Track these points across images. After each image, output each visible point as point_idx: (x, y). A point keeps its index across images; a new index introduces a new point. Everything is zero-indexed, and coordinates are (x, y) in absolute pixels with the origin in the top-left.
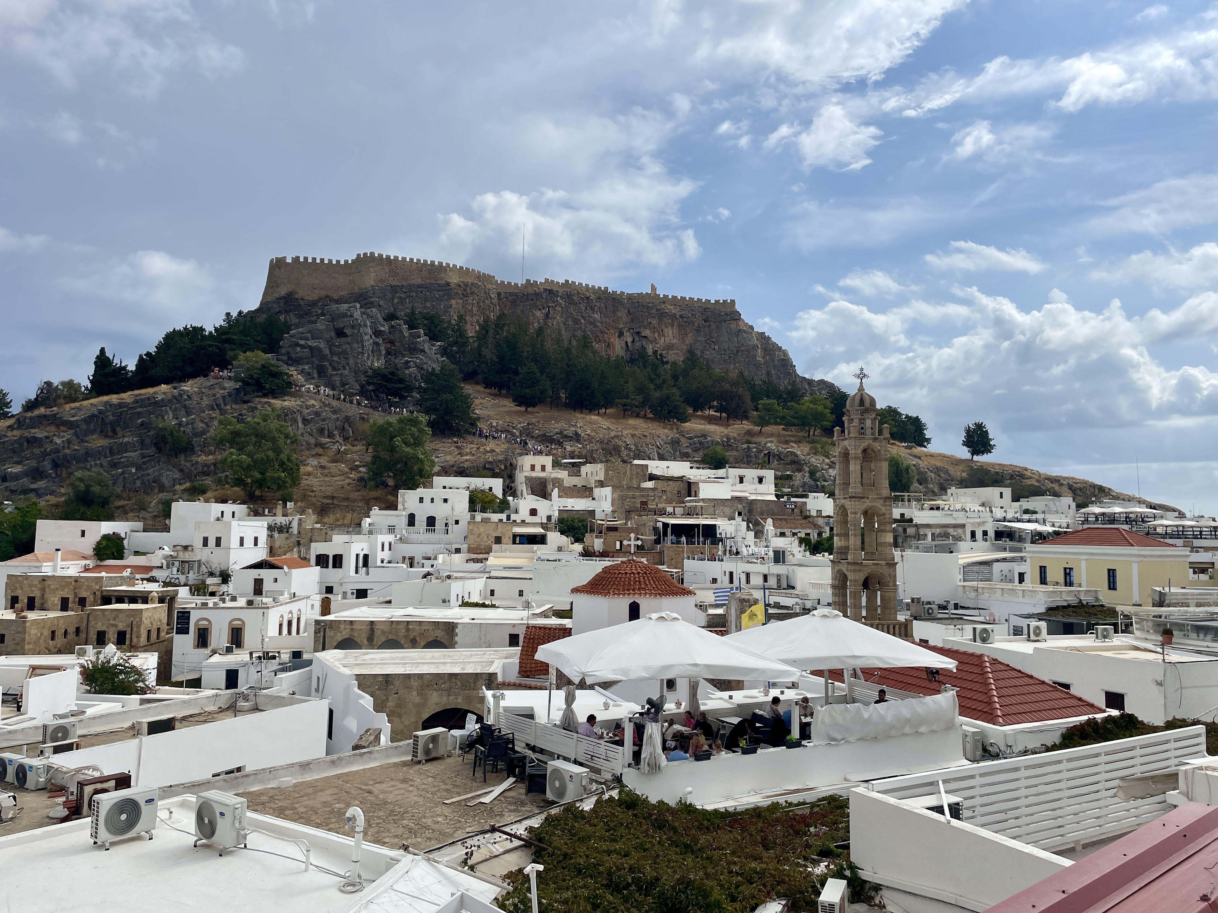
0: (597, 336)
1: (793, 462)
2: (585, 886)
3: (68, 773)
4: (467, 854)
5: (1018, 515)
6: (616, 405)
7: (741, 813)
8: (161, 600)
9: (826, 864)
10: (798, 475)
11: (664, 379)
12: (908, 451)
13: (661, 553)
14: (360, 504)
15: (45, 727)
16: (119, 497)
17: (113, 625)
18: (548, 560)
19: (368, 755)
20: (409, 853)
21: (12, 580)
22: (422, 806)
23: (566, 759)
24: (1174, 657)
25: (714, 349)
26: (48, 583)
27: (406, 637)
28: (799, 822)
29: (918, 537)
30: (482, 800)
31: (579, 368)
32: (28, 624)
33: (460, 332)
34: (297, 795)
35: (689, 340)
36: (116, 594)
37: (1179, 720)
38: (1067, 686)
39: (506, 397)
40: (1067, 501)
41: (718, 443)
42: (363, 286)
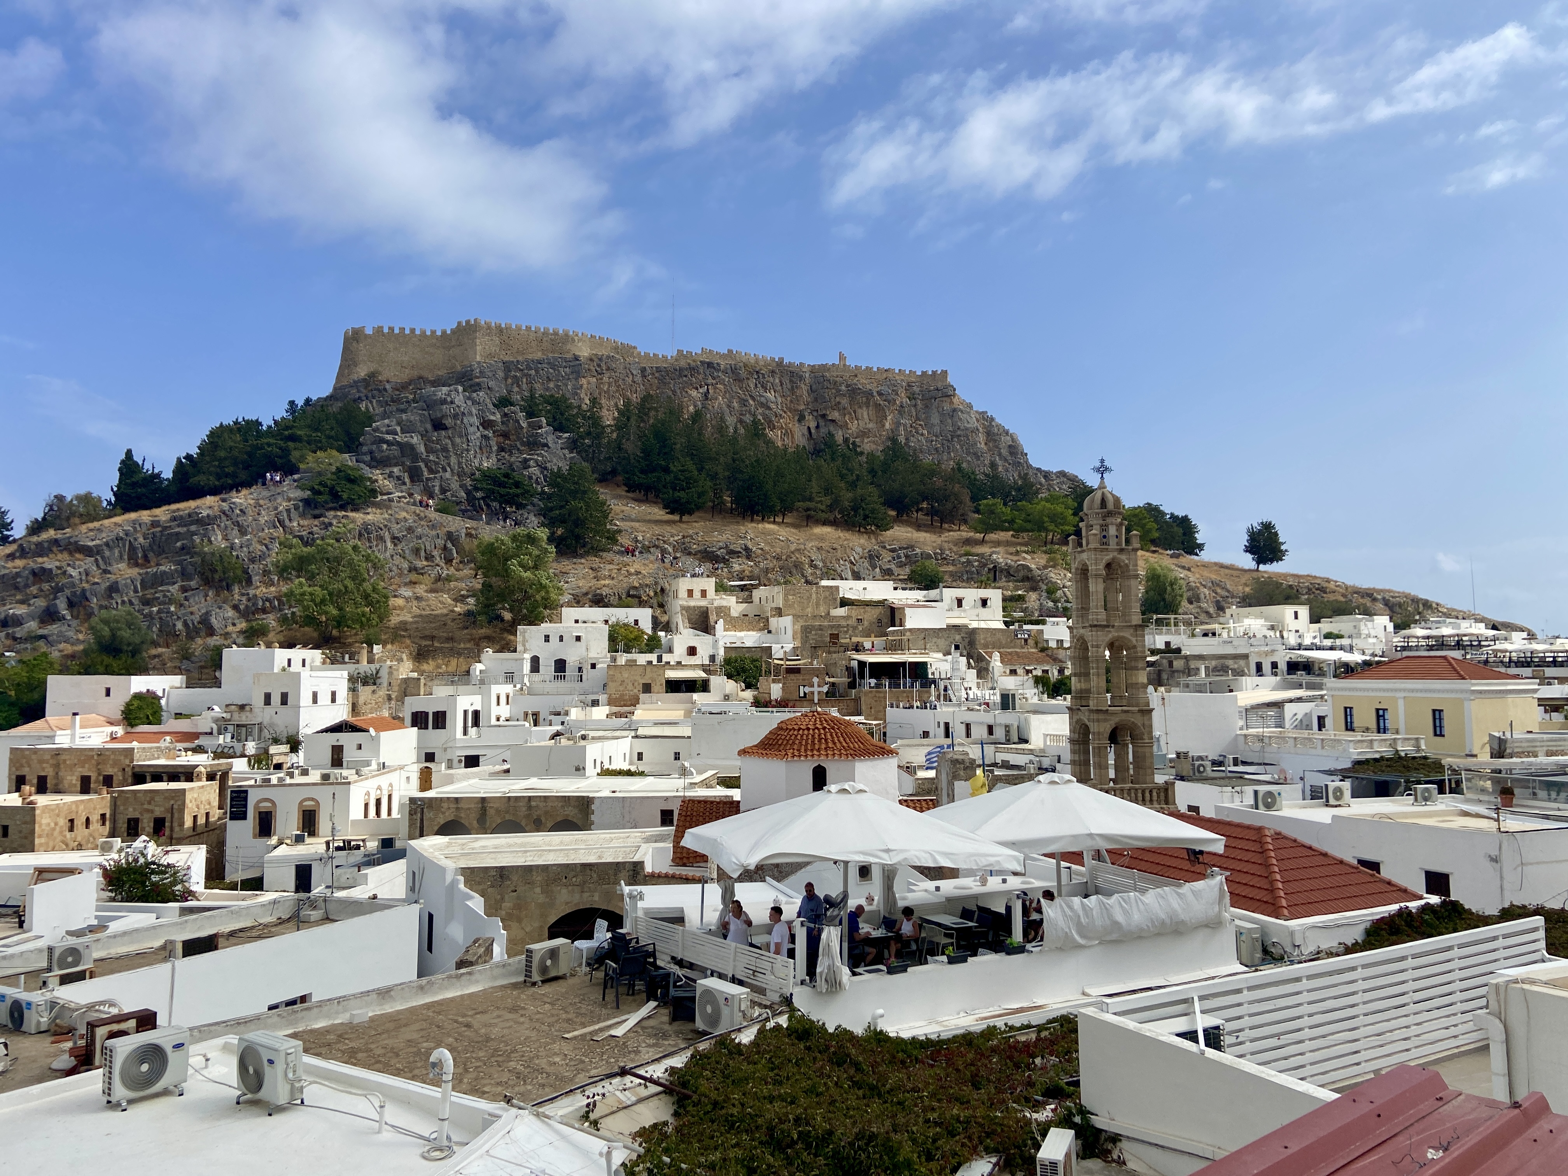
0: (771, 421)
1: (1026, 579)
2: (737, 1145)
3: (77, 1010)
4: (588, 1105)
5: (1317, 641)
6: (797, 510)
7: (948, 1041)
8: (211, 777)
9: (1053, 1106)
10: (1033, 596)
11: (858, 476)
12: (1175, 561)
13: (857, 700)
14: (468, 645)
15: (50, 950)
16: (156, 644)
17: (148, 811)
18: (711, 713)
19: (468, 977)
20: (512, 1106)
21: (17, 756)
22: (535, 1042)
23: (721, 976)
24: (1511, 823)
25: (922, 435)
26: (63, 757)
27: (528, 816)
28: (1021, 1052)
29: (1189, 672)
30: (613, 1032)
31: (748, 462)
32: (37, 812)
33: (595, 420)
34: (373, 1033)
35: (889, 424)
36: (152, 770)
37: (1518, 907)
38: (1374, 866)
39: (655, 503)
40: (1383, 621)
41: (929, 557)
42: (466, 363)
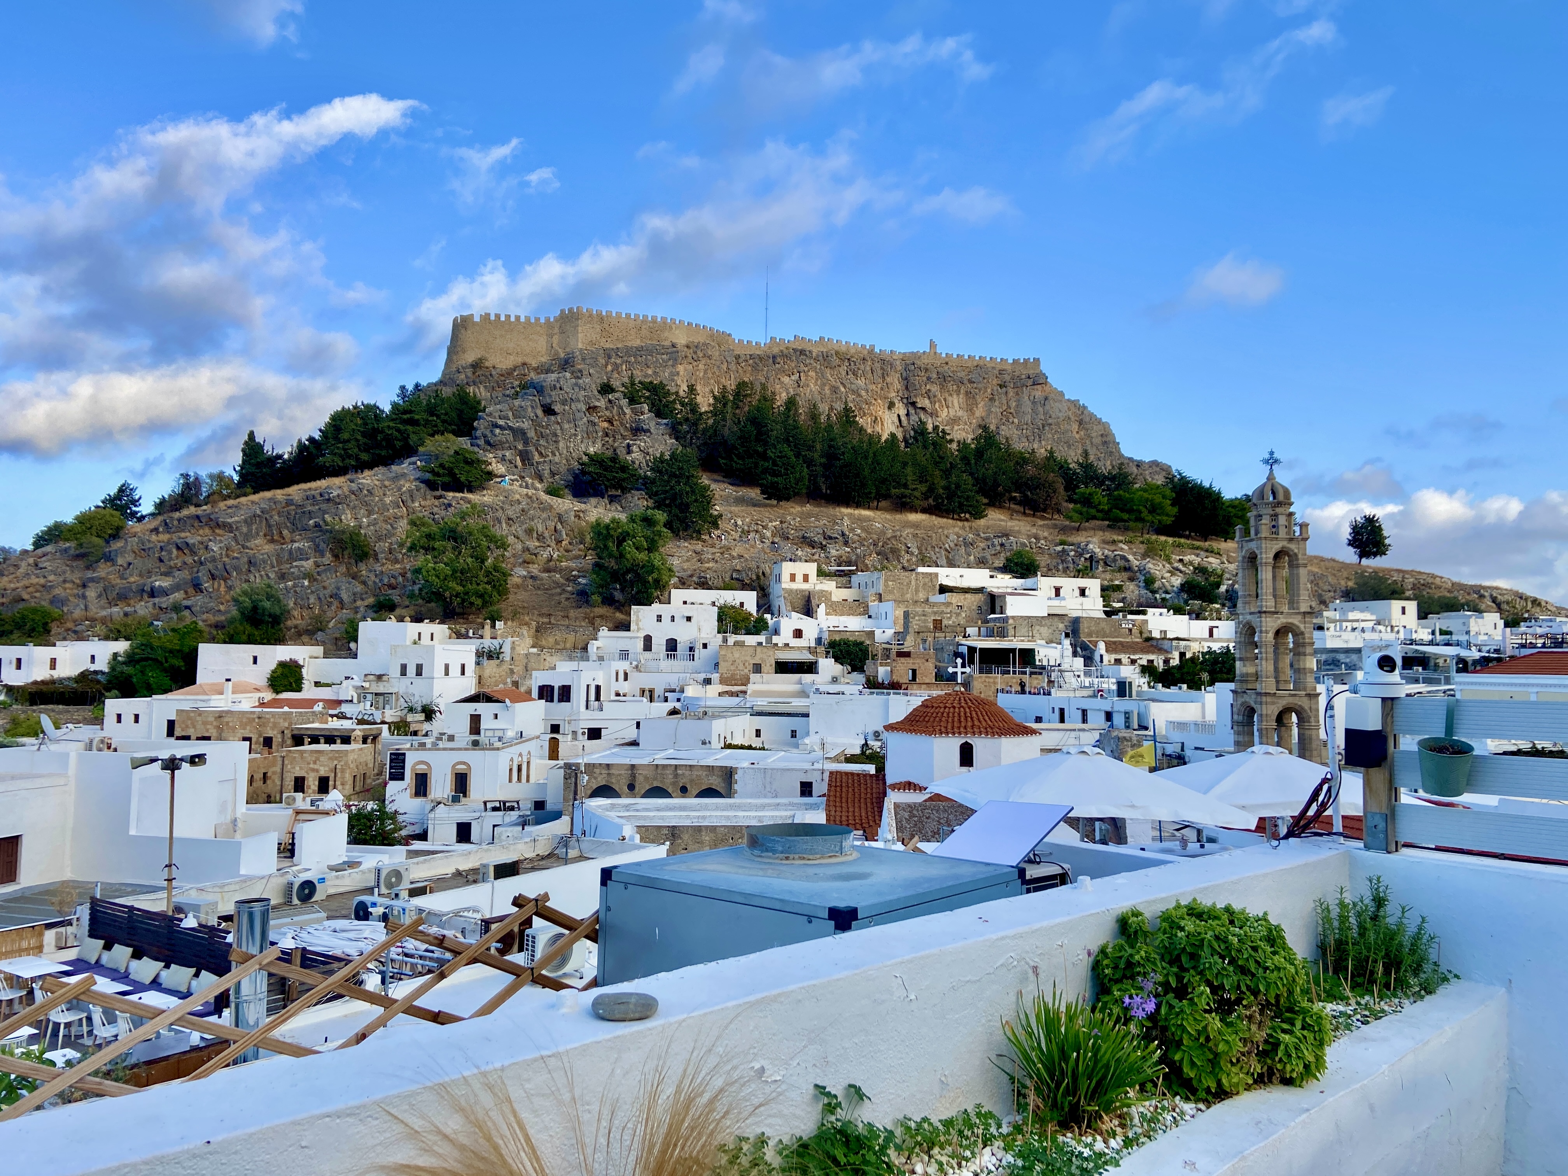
0: (861, 408)
1: (1123, 569)
3: (444, 915)
5: (1433, 637)
6: (891, 496)
8: (364, 740)
10: (1131, 586)
11: (951, 464)
13: (966, 685)
14: (584, 624)
17: (313, 770)
18: (827, 693)
21: (184, 716)
25: (1013, 423)
26: (226, 719)
27: (674, 784)
31: (844, 449)
33: (694, 408)
35: (979, 412)
36: (309, 733)
39: (752, 488)
40: (1493, 618)
41: (1024, 545)
42: (568, 350)
